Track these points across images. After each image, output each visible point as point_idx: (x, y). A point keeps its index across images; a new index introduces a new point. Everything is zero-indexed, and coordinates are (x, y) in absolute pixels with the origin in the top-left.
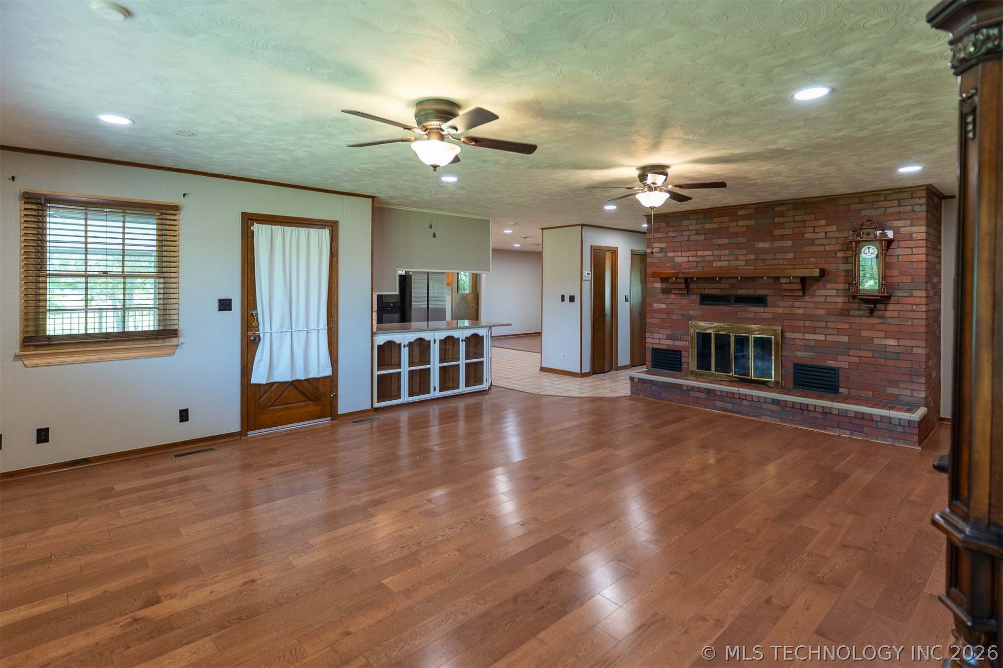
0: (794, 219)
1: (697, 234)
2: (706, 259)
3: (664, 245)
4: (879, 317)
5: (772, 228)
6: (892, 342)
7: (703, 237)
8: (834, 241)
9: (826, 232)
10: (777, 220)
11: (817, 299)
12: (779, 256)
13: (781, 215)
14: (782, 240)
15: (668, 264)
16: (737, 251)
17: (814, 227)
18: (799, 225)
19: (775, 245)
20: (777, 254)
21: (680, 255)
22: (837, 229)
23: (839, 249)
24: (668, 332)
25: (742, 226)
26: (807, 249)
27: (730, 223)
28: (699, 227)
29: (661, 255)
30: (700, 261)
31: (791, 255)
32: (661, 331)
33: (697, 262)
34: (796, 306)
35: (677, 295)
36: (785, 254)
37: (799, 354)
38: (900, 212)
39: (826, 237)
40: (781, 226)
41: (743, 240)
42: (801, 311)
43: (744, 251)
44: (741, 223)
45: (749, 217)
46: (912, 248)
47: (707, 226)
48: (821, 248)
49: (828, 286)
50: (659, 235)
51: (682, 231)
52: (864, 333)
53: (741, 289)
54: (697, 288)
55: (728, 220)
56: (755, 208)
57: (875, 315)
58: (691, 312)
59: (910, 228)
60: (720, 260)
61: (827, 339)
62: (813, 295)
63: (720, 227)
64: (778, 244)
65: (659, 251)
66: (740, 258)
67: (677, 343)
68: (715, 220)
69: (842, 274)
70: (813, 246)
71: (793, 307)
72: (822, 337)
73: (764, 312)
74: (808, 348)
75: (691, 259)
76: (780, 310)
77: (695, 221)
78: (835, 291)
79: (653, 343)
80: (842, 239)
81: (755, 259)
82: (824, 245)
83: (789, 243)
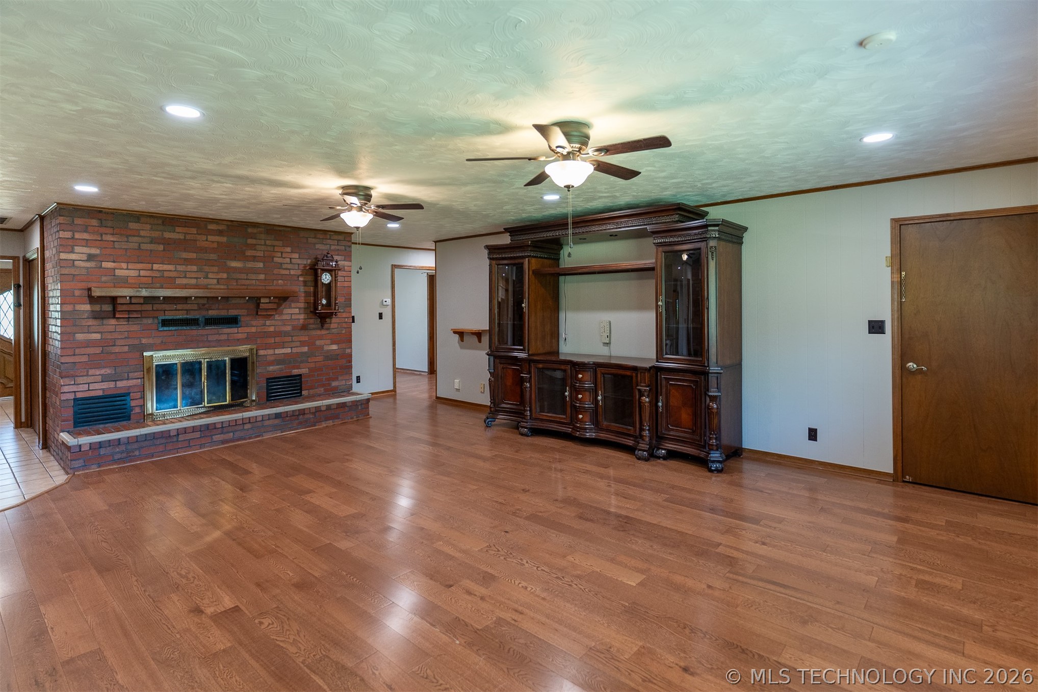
0: (265, 243)
1: (151, 243)
2: (166, 274)
3: (95, 251)
4: (328, 329)
5: (245, 248)
6: (334, 347)
7: (161, 247)
8: (296, 267)
9: (291, 258)
10: (250, 241)
11: (285, 317)
12: (253, 276)
13: (253, 236)
14: (254, 261)
15: (104, 279)
16: (206, 268)
17: (282, 253)
18: (269, 248)
19: (247, 265)
20: (249, 275)
21: (125, 267)
22: (299, 256)
23: (300, 273)
24: (108, 371)
25: (213, 242)
26: (276, 271)
27: (197, 235)
28: (156, 234)
29: (88, 264)
30: (156, 277)
31: (262, 277)
32: (91, 372)
33: (152, 277)
34: (267, 324)
35: (122, 320)
36: (258, 275)
37: (271, 368)
38: (338, 250)
39: (291, 263)
40: (253, 247)
41: (213, 256)
42: (272, 329)
43: (215, 269)
44: (210, 238)
45: (220, 233)
46: (344, 277)
47: (167, 235)
48: (287, 272)
49: (293, 305)
50: (86, 236)
51: (127, 236)
52: (318, 343)
53: (211, 310)
54: (153, 310)
55: (196, 233)
56: (227, 225)
57: (324, 328)
58: (144, 341)
59: (344, 262)
60: (185, 277)
61: (293, 352)
62: (281, 314)
63: (185, 239)
64: (250, 265)
65: (86, 258)
66: (210, 275)
67: (120, 384)
68: (178, 229)
69: (303, 295)
70: (281, 270)
71: (265, 325)
72: (289, 350)
73: (238, 333)
74: (278, 361)
75: (143, 273)
76: (254, 330)
77: (149, 227)
78: (298, 309)
79: (75, 392)
80: (303, 265)
81: (228, 278)
82: (289, 269)
83: (261, 265)
